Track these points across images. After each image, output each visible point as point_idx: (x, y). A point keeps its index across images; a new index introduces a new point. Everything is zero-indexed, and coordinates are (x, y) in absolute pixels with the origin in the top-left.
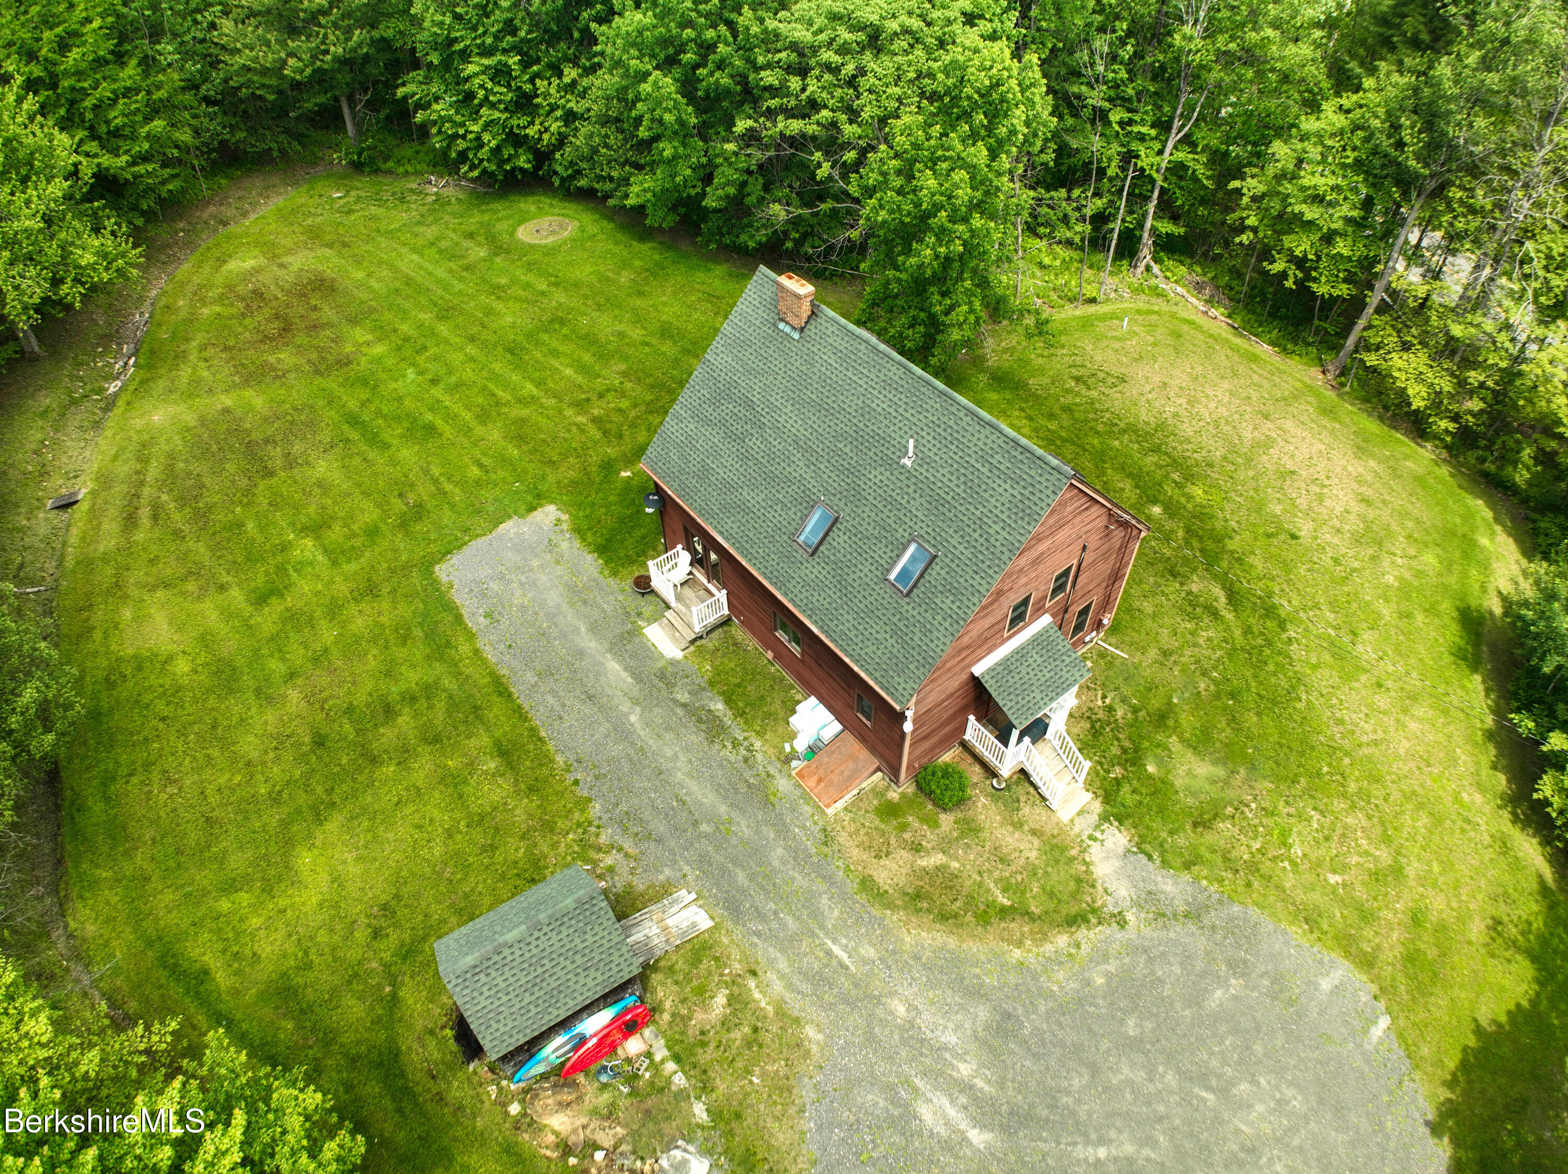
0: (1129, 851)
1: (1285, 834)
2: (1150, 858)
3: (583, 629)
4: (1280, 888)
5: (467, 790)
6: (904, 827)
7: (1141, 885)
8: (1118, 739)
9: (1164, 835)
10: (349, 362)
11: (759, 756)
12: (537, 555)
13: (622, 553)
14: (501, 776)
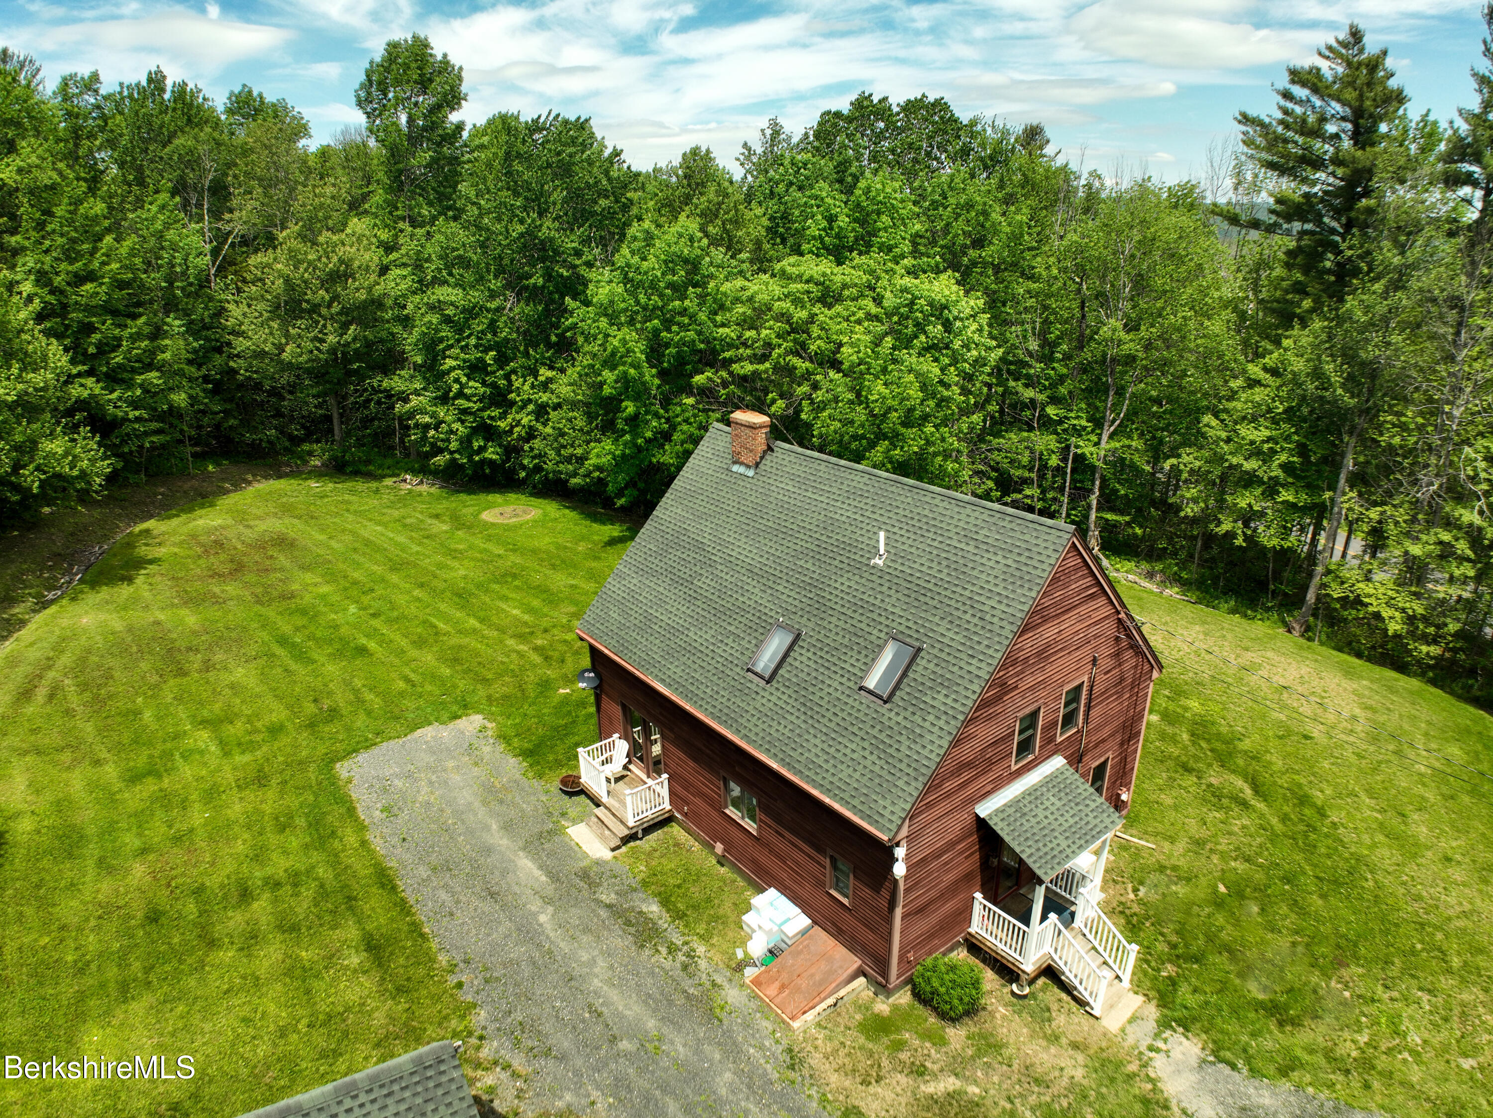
0: (1204, 1061)
1: (1394, 1022)
2: (1233, 1067)
3: (494, 827)
4: (1406, 1084)
5: (316, 984)
6: (899, 1046)
7: (1230, 1100)
8: (1162, 934)
9: (1245, 1038)
10: (293, 596)
11: (703, 964)
12: (453, 758)
13: (551, 758)
14: (365, 972)
